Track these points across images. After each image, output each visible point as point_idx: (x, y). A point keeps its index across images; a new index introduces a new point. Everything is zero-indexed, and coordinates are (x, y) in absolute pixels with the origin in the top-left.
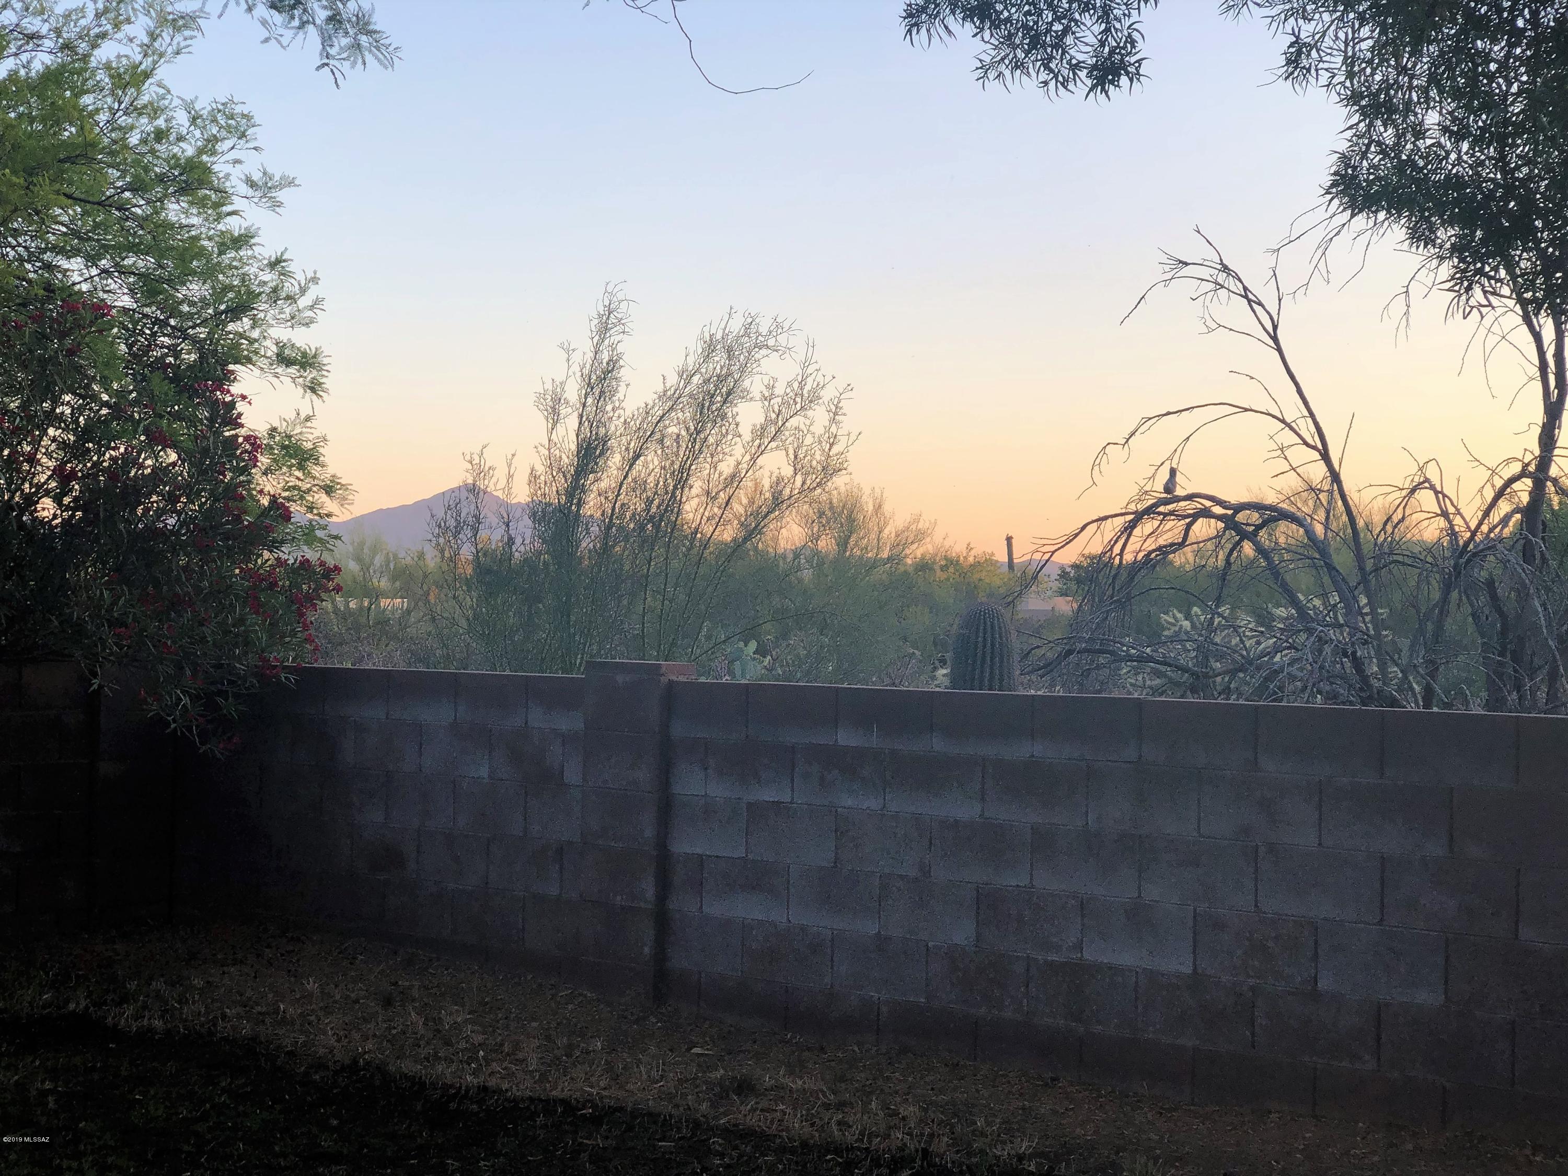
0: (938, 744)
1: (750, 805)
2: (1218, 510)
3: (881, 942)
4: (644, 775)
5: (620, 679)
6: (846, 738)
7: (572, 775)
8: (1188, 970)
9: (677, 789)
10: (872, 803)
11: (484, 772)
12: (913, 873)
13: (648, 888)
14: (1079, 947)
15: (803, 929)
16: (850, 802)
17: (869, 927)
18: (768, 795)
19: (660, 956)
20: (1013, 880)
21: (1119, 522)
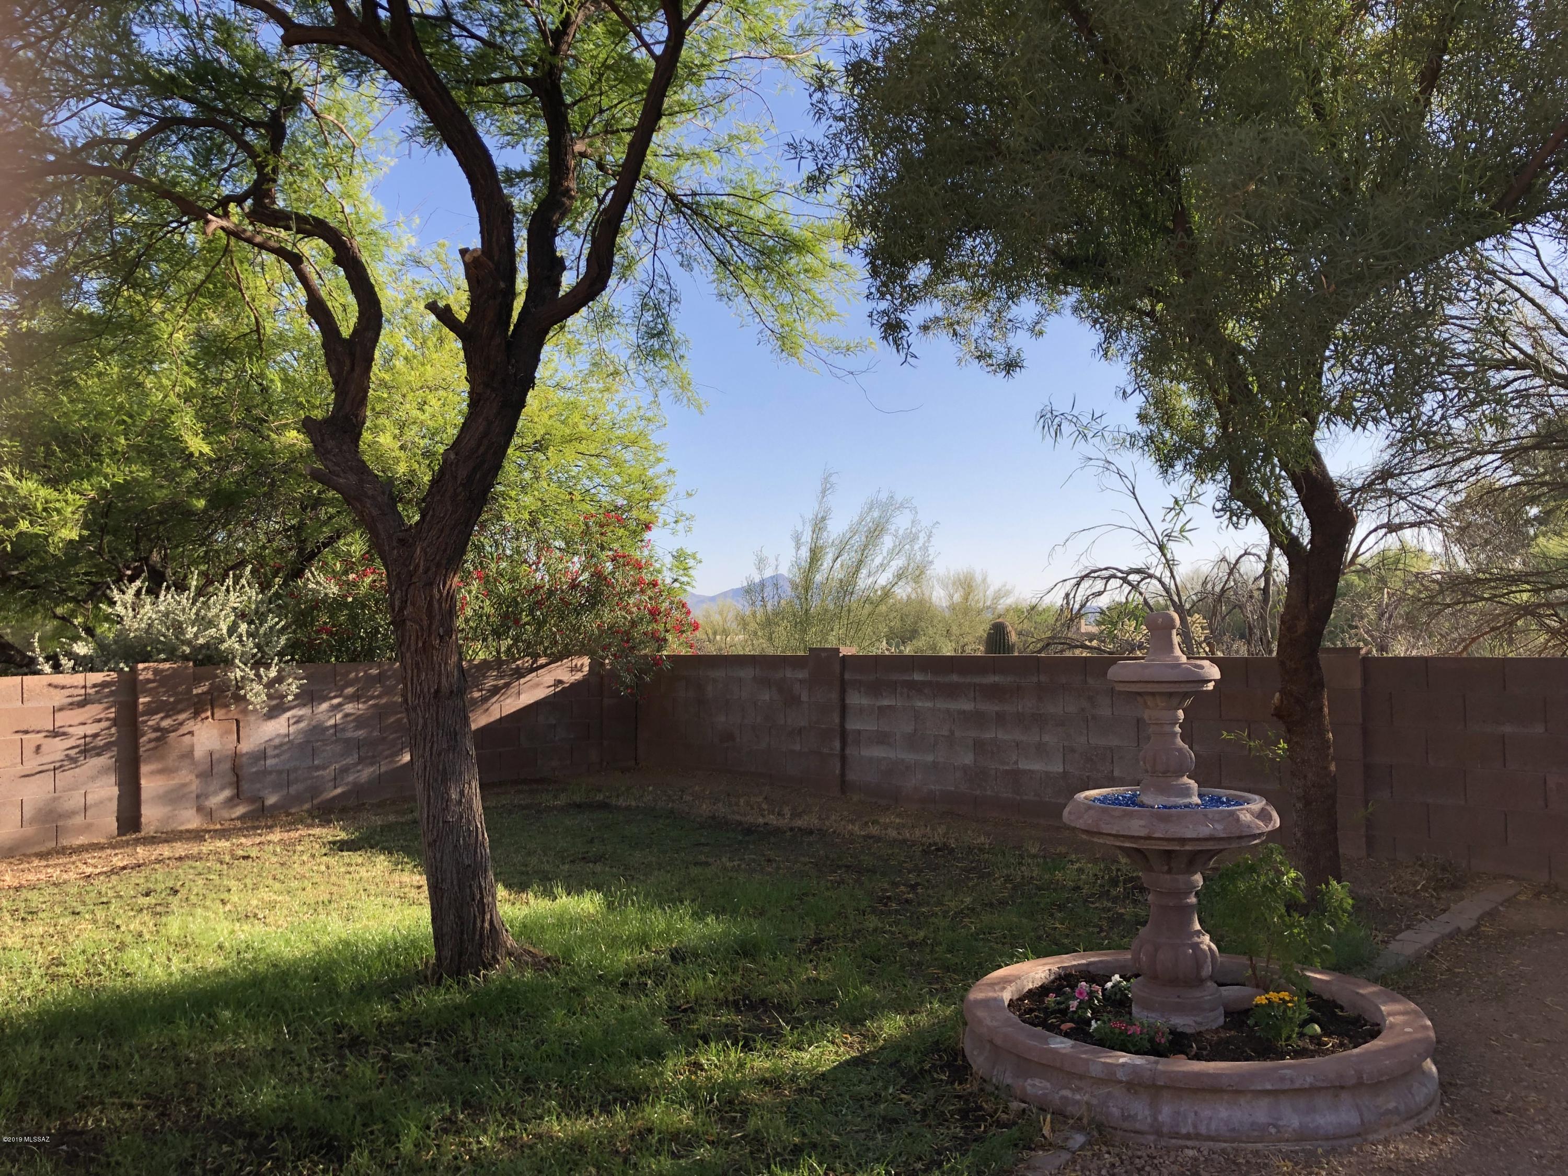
0: (955, 678)
1: (879, 707)
2: (1120, 575)
3: (935, 765)
4: (834, 696)
5: (823, 655)
6: (918, 677)
7: (804, 697)
8: (1061, 770)
9: (848, 701)
10: (929, 704)
11: (767, 697)
12: (946, 733)
13: (837, 744)
14: (1016, 763)
15: (903, 760)
16: (920, 704)
17: (930, 758)
18: (886, 703)
19: (843, 775)
20: (988, 735)
21: (1074, 581)
